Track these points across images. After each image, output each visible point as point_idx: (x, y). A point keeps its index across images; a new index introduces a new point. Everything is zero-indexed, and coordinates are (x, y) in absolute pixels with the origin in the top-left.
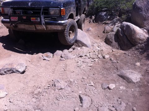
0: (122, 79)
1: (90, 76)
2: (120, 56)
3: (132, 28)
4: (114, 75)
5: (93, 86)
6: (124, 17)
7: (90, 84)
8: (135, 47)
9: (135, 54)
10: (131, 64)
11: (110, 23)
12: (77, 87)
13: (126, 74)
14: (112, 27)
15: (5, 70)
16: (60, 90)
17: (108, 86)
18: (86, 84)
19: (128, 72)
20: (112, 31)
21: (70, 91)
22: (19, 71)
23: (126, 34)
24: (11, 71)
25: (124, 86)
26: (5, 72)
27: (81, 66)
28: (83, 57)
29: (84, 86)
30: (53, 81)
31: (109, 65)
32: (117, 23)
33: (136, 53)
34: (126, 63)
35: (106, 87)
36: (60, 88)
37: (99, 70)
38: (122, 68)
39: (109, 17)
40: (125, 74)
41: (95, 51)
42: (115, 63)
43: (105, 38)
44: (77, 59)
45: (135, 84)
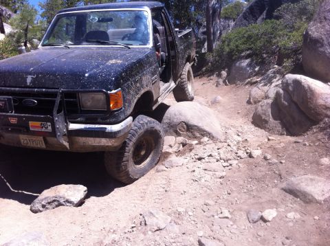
0: (291, 197)
1: (221, 197)
2: (285, 149)
3: (306, 86)
4: (274, 190)
5: (227, 218)
6: (288, 63)
7: (221, 215)
8: (318, 126)
9: (319, 140)
10: (311, 164)
11: (261, 80)
12: (193, 222)
13: (299, 186)
14: (266, 88)
15: (43, 203)
16: (158, 232)
17: (260, 214)
18: (213, 216)
19: (303, 180)
20: (267, 97)
21: (178, 231)
22: (70, 202)
23: (295, 99)
24: (56, 203)
25: (296, 211)
26: (44, 206)
27: (200, 179)
28: (204, 158)
29: (209, 219)
30: (141, 215)
31: (263, 170)
32: (275, 78)
33: (319, 137)
34: (299, 163)
35: (256, 218)
36: (156, 228)
37: (241, 182)
38: (290, 173)
39: (257, 69)
40: (297, 185)
41: (230, 143)
42: (276, 163)
43: (252, 115)
44: (191, 165)
45: (320, 204)
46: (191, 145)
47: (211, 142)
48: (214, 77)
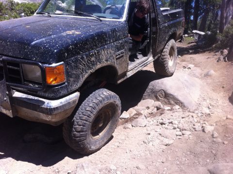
46: (163, 110)
47: (181, 110)
48: (218, 53)
